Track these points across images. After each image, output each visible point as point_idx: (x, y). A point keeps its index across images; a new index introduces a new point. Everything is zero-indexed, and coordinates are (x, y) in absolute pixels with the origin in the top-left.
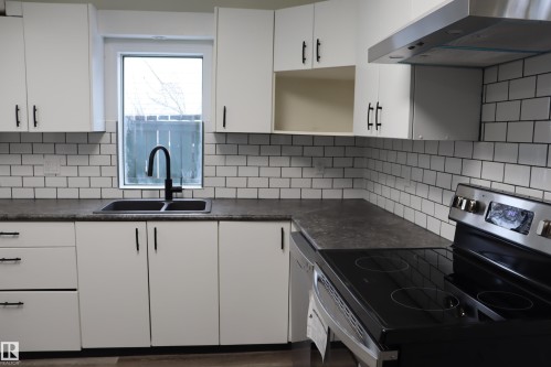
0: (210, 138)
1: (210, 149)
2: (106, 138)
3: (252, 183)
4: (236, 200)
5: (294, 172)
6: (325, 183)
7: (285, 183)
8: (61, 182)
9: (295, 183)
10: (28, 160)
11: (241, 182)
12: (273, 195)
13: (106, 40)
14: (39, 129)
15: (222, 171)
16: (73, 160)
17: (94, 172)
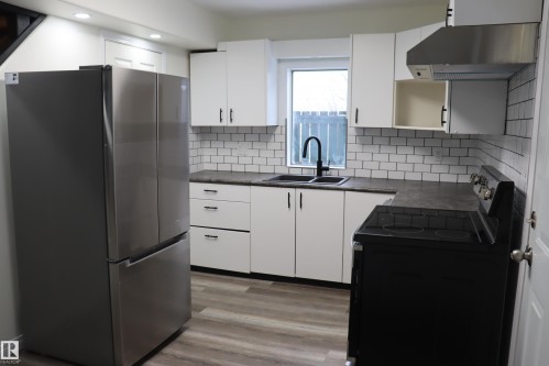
0: (351, 131)
1: (351, 139)
2: (278, 131)
3: (383, 166)
4: (371, 179)
5: (417, 159)
6: (443, 169)
7: (409, 168)
8: (248, 160)
9: (419, 168)
10: (228, 145)
11: (374, 165)
12: (400, 176)
13: (279, 61)
14: (235, 124)
15: (361, 157)
16: (257, 145)
17: (270, 154)
